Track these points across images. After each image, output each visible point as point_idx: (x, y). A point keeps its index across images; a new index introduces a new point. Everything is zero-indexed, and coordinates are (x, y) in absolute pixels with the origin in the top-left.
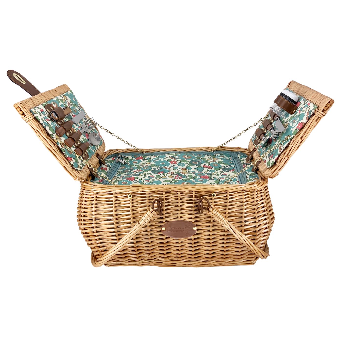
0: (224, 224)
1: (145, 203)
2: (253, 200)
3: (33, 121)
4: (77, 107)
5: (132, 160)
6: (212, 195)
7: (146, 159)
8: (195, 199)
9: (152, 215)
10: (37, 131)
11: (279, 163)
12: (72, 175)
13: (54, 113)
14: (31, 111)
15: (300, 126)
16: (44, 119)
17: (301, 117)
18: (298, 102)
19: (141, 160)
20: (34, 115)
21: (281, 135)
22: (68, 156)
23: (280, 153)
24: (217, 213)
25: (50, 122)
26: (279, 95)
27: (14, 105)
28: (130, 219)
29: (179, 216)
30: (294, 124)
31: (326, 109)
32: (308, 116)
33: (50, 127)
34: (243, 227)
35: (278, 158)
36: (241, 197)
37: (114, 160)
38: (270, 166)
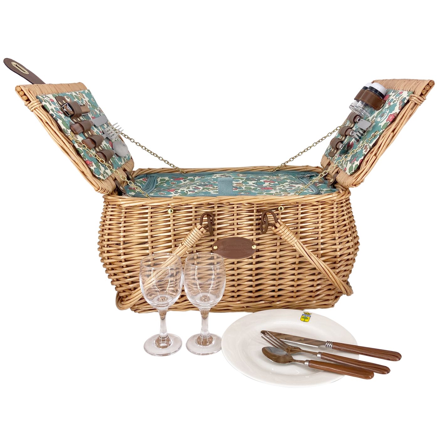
0: (295, 245)
1: (191, 220)
2: (332, 215)
3: (41, 109)
4: (97, 110)
5: (170, 181)
6: (279, 208)
7: (188, 180)
8: (257, 214)
9: (200, 233)
10: (47, 123)
11: (365, 165)
12: (92, 184)
13: (68, 106)
14: (37, 98)
15: (391, 118)
16: (55, 110)
17: (391, 108)
18: (386, 95)
19: (182, 181)
20: (42, 103)
21: (365, 135)
22: (87, 159)
23: (366, 153)
24: (286, 231)
25: (63, 116)
26: (361, 90)
27: (16, 88)
28: (170, 241)
29: (236, 232)
30: (382, 118)
31: (424, 92)
32: (401, 105)
33: (63, 121)
34: (319, 251)
35: (363, 160)
36: (316, 211)
37: (146, 181)
38: (353, 171)
